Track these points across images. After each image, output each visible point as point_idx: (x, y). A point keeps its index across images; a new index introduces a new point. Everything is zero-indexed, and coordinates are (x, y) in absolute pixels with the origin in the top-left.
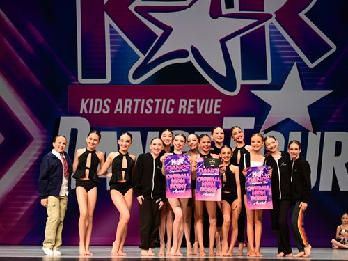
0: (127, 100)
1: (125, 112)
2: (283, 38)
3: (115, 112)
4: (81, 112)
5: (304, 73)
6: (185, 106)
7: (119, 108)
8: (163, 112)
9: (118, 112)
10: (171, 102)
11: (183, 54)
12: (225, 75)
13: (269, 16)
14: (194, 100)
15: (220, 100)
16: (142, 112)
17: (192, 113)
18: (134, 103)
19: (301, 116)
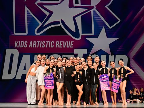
0: (34, 42)
1: (33, 47)
2: (99, 16)
3: (29, 47)
4: (15, 47)
5: (107, 30)
6: (58, 44)
7: (31, 45)
8: (49, 47)
9: (31, 47)
10: (53, 43)
11: (58, 23)
12: (75, 31)
13: (93, 7)
14: (62, 42)
15: (73, 42)
16: (40, 47)
17: (62, 47)
18: (37, 43)
19: (106, 48)
